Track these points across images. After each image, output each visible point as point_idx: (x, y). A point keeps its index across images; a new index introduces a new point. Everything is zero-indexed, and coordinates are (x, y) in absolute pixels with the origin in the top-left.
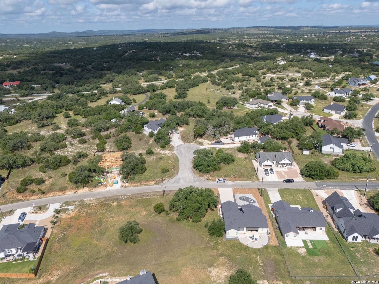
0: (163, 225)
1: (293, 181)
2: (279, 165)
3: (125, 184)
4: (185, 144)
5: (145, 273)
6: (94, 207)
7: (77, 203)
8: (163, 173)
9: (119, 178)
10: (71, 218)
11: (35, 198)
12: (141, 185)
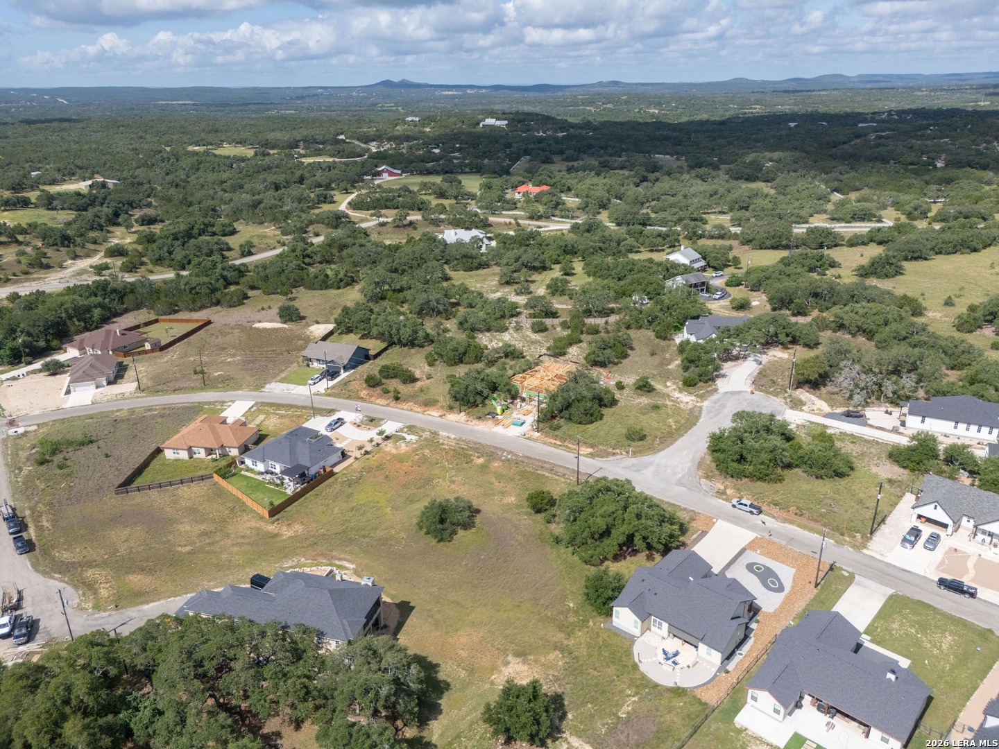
0: (520, 537)
1: (973, 595)
2: (980, 536)
3: (532, 433)
4: (752, 393)
5: (370, 584)
6: (444, 453)
7: (426, 434)
8: (627, 438)
9: (531, 419)
10: (394, 456)
11: (381, 403)
12: (560, 446)
